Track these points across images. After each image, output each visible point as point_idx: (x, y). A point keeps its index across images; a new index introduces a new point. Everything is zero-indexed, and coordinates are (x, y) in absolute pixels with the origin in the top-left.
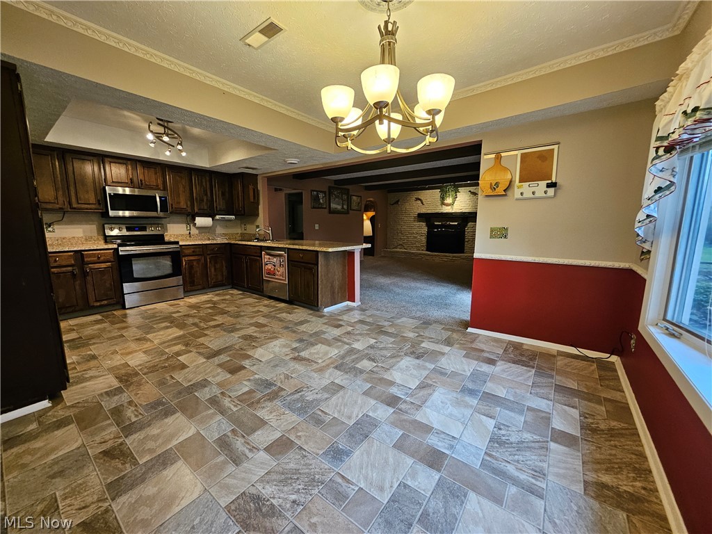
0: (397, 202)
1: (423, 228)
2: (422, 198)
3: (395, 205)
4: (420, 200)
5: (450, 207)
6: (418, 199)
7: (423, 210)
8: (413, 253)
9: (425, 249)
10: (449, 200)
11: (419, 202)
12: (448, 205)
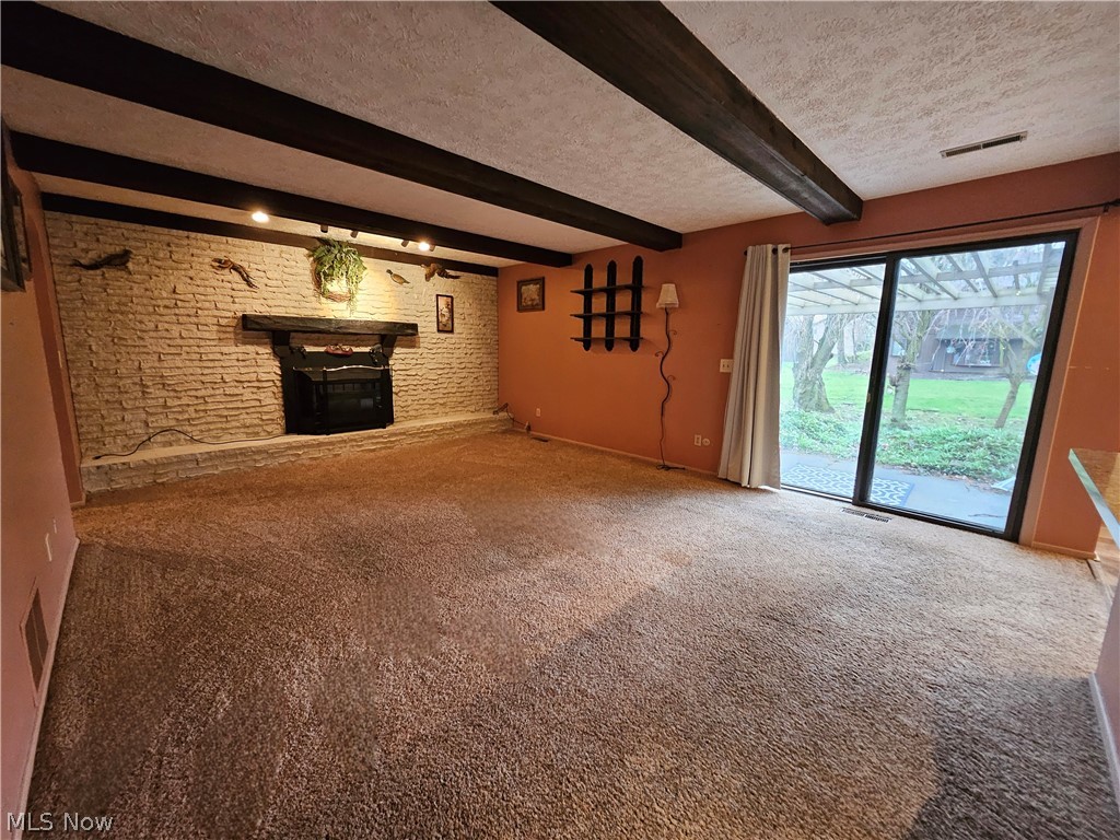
0: (119, 260)
1: (265, 365)
2: (245, 265)
3: (110, 273)
4: (236, 268)
5: (343, 305)
6: (222, 264)
7: (255, 306)
8: (259, 451)
9: (278, 428)
10: (336, 286)
11: (235, 276)
12: (332, 297)
